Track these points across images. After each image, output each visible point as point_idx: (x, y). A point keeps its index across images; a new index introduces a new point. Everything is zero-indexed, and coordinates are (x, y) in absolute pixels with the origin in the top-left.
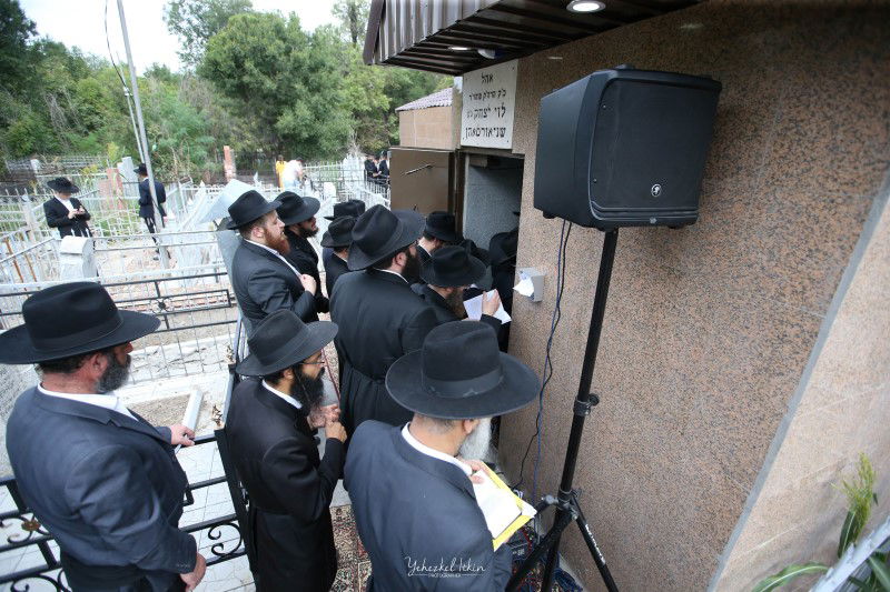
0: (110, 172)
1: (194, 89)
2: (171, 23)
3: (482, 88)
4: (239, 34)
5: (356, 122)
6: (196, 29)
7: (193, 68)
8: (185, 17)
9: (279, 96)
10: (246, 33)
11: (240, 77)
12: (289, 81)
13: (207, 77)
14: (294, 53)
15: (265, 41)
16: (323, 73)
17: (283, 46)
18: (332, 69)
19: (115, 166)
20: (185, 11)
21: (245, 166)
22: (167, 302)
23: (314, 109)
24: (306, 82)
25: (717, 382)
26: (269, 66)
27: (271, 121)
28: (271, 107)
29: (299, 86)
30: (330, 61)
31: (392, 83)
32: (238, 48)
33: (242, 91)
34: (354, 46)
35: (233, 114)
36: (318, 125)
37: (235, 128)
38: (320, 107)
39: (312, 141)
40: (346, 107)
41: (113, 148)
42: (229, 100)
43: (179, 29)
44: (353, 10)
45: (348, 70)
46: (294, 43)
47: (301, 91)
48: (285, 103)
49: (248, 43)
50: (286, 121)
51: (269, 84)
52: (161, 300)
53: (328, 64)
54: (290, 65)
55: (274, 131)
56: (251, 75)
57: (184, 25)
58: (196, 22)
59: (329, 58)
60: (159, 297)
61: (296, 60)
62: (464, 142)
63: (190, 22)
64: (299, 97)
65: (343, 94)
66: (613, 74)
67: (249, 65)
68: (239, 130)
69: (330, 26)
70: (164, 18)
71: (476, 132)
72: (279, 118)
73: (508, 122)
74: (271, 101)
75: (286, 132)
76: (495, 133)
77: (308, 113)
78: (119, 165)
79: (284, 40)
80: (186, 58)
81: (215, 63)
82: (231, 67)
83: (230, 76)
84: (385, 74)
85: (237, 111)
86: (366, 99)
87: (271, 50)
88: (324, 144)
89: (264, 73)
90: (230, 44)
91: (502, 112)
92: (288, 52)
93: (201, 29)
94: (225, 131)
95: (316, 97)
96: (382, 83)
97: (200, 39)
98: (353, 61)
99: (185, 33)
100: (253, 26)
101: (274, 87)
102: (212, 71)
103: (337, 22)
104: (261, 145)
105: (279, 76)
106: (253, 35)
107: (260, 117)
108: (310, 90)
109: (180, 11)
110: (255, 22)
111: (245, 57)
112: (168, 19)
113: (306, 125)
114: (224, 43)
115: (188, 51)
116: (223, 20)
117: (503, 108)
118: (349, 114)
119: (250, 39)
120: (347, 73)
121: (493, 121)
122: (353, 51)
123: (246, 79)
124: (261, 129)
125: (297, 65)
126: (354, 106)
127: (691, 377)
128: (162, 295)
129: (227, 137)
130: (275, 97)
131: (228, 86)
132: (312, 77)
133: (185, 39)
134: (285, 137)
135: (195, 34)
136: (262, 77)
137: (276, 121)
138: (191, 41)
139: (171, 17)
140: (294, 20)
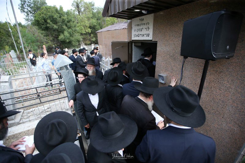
0: (7, 55)
1: (31, 29)
2: (21, 10)
3: (140, 23)
4: (45, 12)
5: (82, 37)
6: (30, 11)
7: (30, 23)
8: (26, 8)
9: (59, 30)
10: (47, 12)
11: (46, 25)
12: (61, 25)
13: (35, 25)
14: (62, 17)
15: (53, 14)
16: (72, 23)
17: (59, 15)
18: (74, 22)
19: (9, 53)
20: (26, 6)
21: (49, 51)
22: (40, 94)
23: (69, 33)
24: (66, 25)
25: (236, 102)
26: (55, 21)
27: (57, 37)
28: (56, 33)
29: (64, 27)
30: (73, 20)
31: (91, 25)
32: (45, 16)
33: (47, 29)
34: (79, 15)
35: (44, 36)
36: (71, 38)
37: (45, 40)
38: (71, 33)
39: (70, 42)
40: (78, 32)
41: (7, 48)
42: (43, 32)
43: (24, 11)
44: (78, 5)
45: (78, 22)
46: (62, 14)
47: (65, 28)
48: (61, 32)
49: (48, 15)
50: (61, 37)
51: (55, 27)
52: (38, 94)
53: (72, 20)
54: (61, 21)
55: (58, 40)
56: (50, 24)
57: (26, 10)
58: (29, 9)
59: (73, 19)
60: (37, 93)
61: (63, 19)
62: (133, 39)
63: (27, 9)
64: (65, 30)
65: (78, 29)
66: (223, 12)
67: (49, 21)
68: (47, 41)
69: (71, 10)
70: (19, 8)
71: (138, 36)
72: (59, 36)
73: (151, 32)
74: (56, 31)
75: (62, 40)
76: (146, 35)
77: (68, 34)
78: (10, 53)
79: (59, 14)
80: (27, 20)
81: (38, 21)
82: (43, 22)
83: (43, 25)
84: (89, 23)
85: (46, 35)
86: (84, 30)
87: (55, 16)
88: (74, 43)
89: (54, 24)
90: (42, 15)
91: (148, 29)
92: (60, 17)
93: (31, 11)
94: (42, 41)
95: (70, 30)
96: (88, 25)
97: (31, 14)
98: (79, 19)
99: (26, 13)
100: (49, 9)
101: (57, 27)
102: (37, 23)
103: (74, 9)
104: (54, 44)
105: (58, 24)
106: (49, 12)
107: (53, 36)
108: (68, 28)
109: (24, 6)
110: (49, 8)
111: (47, 19)
112: (20, 9)
113: (68, 38)
114: (40, 15)
115: (27, 18)
116: (38, 8)
117: (148, 28)
118: (80, 34)
119: (48, 13)
120: (78, 23)
121: (144, 32)
122: (79, 16)
123: (48, 25)
124: (54, 40)
125: (63, 21)
126: (81, 32)
127: (226, 101)
128: (38, 92)
129: (43, 43)
130: (57, 30)
131: (43, 27)
132: (68, 24)
133: (26, 14)
134: (61, 42)
135: (29, 13)
136: (53, 25)
137: (58, 37)
138: (28, 15)
139: (21, 8)
140: (61, 8)
